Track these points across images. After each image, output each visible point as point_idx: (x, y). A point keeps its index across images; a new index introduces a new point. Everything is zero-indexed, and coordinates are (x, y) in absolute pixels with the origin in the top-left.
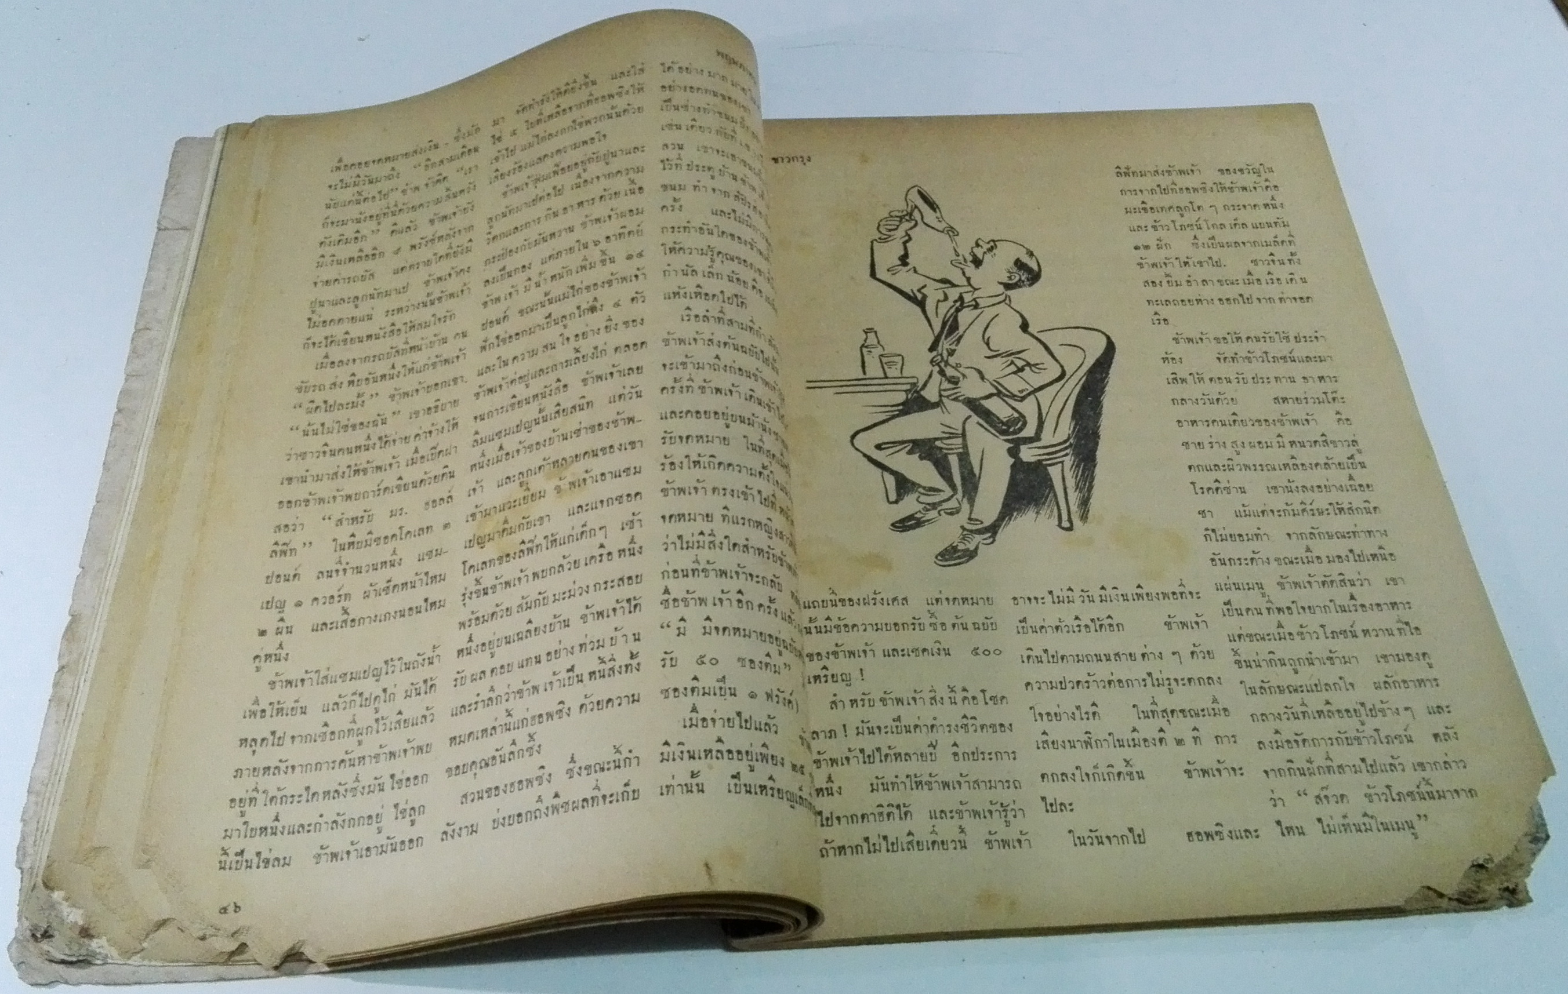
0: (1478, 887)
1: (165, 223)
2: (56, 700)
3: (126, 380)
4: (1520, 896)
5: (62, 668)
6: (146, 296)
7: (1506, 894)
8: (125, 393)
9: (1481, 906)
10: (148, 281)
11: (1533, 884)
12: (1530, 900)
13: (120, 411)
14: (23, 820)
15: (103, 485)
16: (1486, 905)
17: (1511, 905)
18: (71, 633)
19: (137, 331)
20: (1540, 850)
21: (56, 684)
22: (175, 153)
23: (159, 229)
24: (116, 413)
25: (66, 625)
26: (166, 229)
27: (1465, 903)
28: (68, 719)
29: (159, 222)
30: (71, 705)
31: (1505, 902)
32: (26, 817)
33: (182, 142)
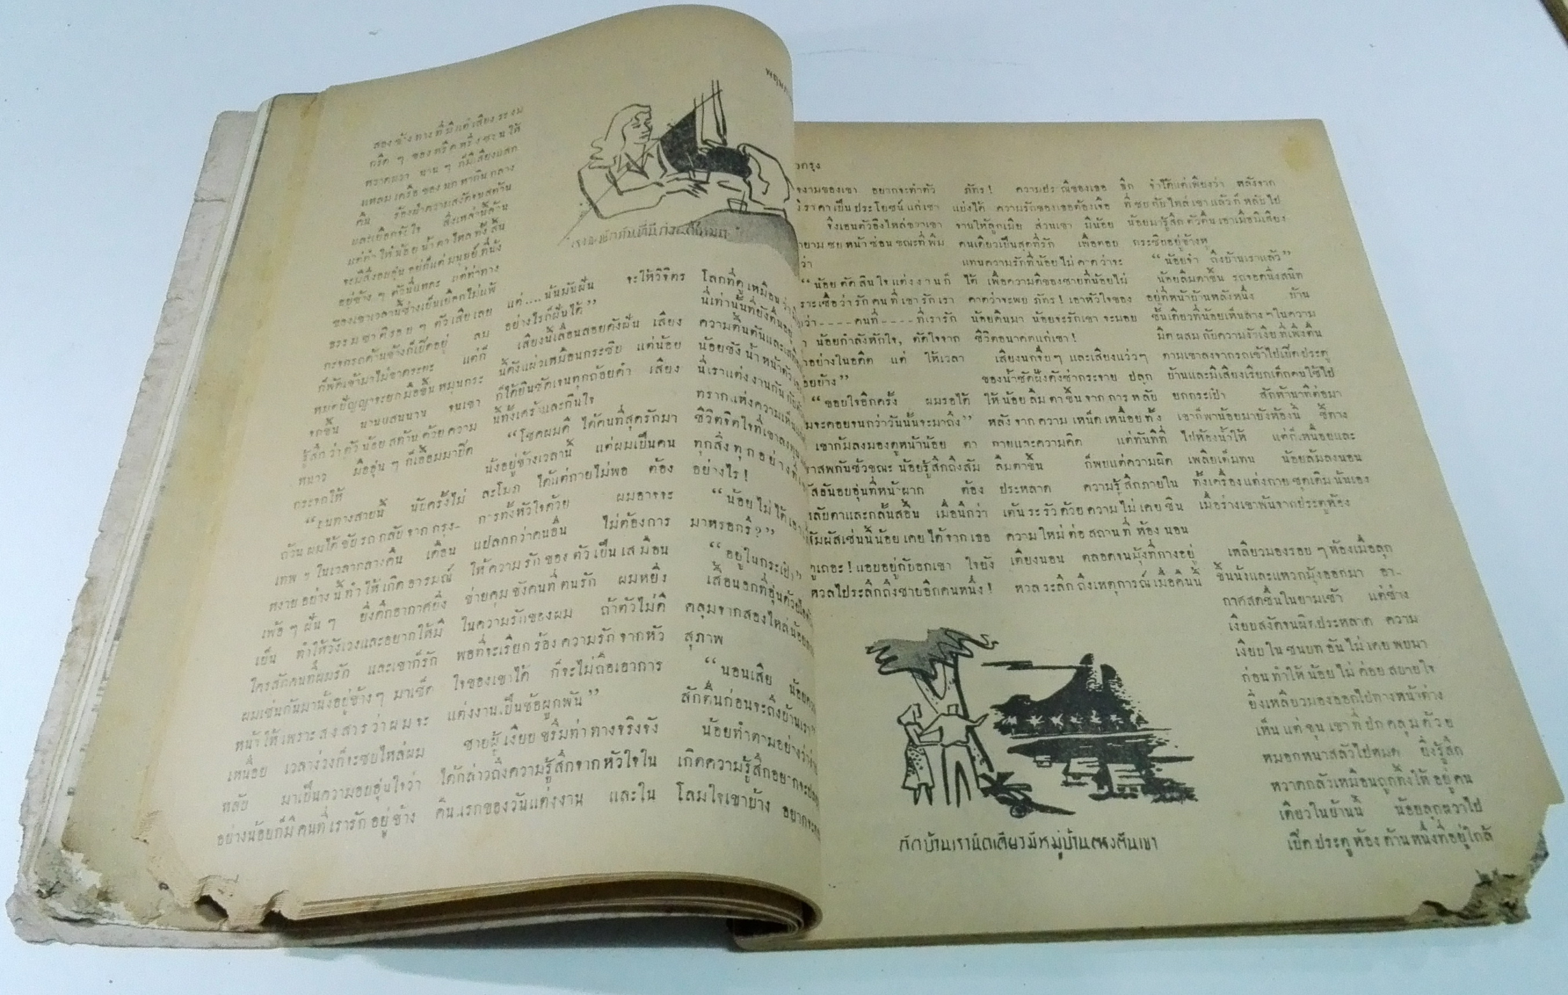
0: (1480, 902)
1: (203, 195)
2: (68, 660)
3: (155, 347)
4: (1518, 912)
5: (75, 629)
6: (181, 266)
7: (1506, 909)
8: (153, 360)
9: (1481, 920)
10: (181, 253)
11: (1531, 900)
12: (1529, 917)
13: (147, 378)
14: (28, 777)
15: (127, 449)
16: (1486, 920)
17: (1509, 921)
18: (86, 595)
19: (169, 300)
20: (1538, 867)
21: (68, 645)
22: (216, 126)
23: (196, 201)
24: (143, 380)
25: (82, 586)
26: (203, 200)
27: (1466, 918)
28: (82, 679)
29: (196, 195)
30: (87, 665)
31: (1504, 918)
32: (32, 774)
33: (224, 116)
